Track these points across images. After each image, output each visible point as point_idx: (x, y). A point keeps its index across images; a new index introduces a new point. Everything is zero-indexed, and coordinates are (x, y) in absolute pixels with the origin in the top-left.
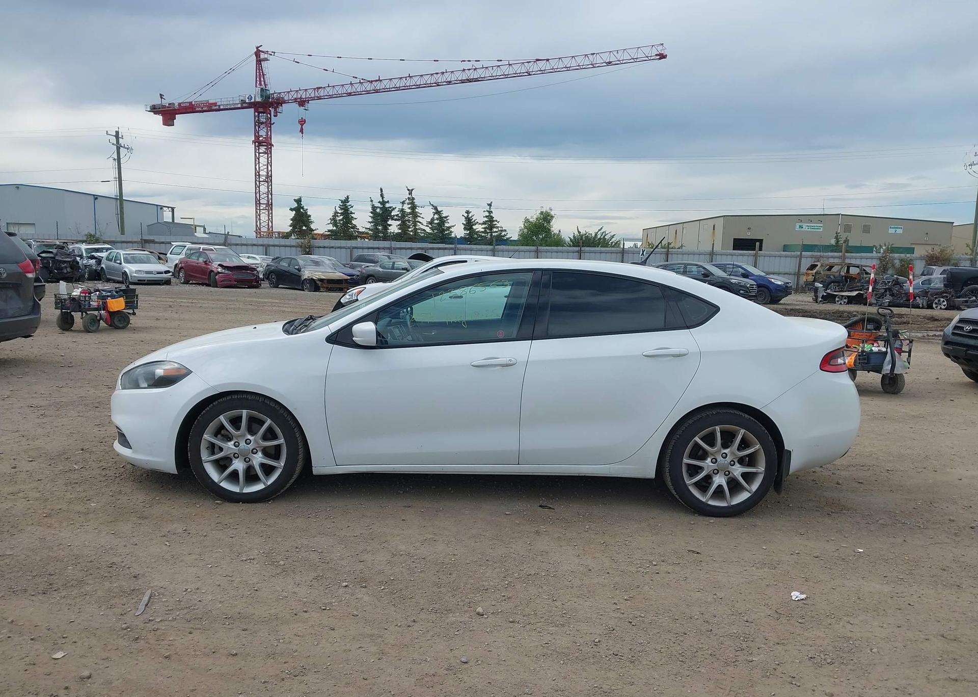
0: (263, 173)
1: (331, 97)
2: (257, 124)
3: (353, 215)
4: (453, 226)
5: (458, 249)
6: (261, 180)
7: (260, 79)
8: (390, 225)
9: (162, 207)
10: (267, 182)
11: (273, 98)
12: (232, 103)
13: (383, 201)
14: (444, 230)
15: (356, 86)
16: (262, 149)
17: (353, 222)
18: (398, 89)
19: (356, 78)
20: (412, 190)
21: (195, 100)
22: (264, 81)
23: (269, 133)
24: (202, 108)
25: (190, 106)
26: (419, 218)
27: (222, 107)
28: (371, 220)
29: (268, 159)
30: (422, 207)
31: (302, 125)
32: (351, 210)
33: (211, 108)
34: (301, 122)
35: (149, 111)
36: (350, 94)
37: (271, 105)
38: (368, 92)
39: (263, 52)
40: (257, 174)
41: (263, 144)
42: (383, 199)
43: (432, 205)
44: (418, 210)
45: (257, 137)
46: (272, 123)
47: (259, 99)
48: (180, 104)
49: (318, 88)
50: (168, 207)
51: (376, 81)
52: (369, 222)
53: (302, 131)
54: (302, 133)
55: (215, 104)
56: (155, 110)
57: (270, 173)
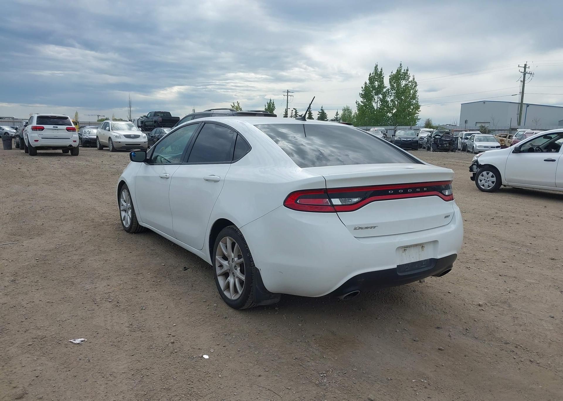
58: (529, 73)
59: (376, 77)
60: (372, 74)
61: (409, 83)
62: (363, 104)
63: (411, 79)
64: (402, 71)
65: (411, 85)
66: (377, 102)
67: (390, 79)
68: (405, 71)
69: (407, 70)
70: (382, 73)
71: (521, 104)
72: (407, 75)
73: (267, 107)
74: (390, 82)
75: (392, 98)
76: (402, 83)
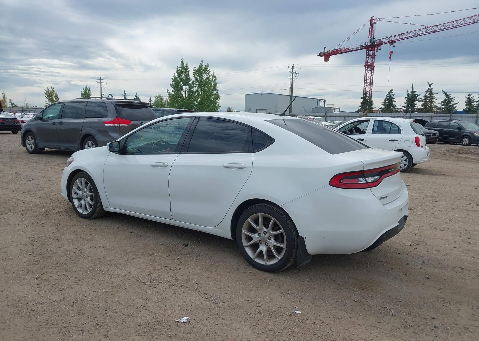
0: (368, 81)
1: (408, 38)
2: (367, 56)
3: (394, 100)
4: (457, 103)
5: (453, 116)
6: (367, 84)
7: (371, 33)
8: (416, 104)
9: (320, 100)
10: (370, 85)
11: (377, 42)
12: (356, 47)
13: (413, 91)
14: (450, 106)
15: (423, 30)
16: (369, 69)
17: (393, 103)
18: (448, 29)
19: (423, 26)
20: (431, 84)
21: (339, 48)
22: (373, 34)
23: (373, 61)
24: (342, 51)
25: (337, 51)
26: (434, 99)
27: (351, 50)
28: (406, 102)
29: (371, 74)
30: (436, 93)
31: (391, 55)
32: (393, 97)
33: (346, 51)
34: (390, 53)
35: (319, 56)
36: (419, 35)
37: (375, 46)
38: (430, 33)
39: (374, 19)
40: (365, 82)
41: (370, 66)
42: (413, 90)
43: (444, 92)
44: (434, 95)
45: (367, 63)
46: (375, 55)
47: (369, 44)
48: (332, 51)
49: (401, 34)
50: (323, 100)
51: (435, 26)
52: (405, 103)
53: (390, 58)
54: (390, 59)
55: (348, 49)
56: (321, 55)
57: (372, 81)
58: (295, 73)
59: (183, 71)
60: (179, 67)
61: (209, 77)
62: (173, 93)
63: (211, 73)
64: (204, 67)
65: (211, 79)
66: (185, 91)
67: (194, 73)
68: (206, 67)
69: (208, 66)
70: (188, 67)
71: (291, 96)
72: (208, 70)
73: (83, 92)
74: (194, 76)
75: (197, 89)
76: (204, 77)
